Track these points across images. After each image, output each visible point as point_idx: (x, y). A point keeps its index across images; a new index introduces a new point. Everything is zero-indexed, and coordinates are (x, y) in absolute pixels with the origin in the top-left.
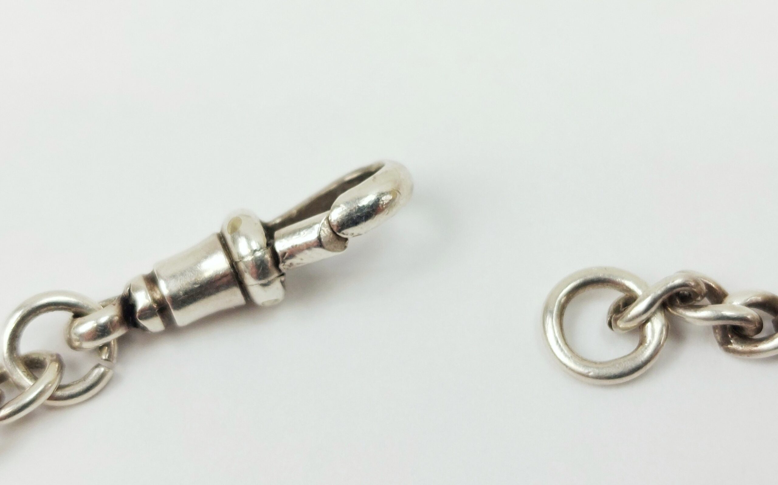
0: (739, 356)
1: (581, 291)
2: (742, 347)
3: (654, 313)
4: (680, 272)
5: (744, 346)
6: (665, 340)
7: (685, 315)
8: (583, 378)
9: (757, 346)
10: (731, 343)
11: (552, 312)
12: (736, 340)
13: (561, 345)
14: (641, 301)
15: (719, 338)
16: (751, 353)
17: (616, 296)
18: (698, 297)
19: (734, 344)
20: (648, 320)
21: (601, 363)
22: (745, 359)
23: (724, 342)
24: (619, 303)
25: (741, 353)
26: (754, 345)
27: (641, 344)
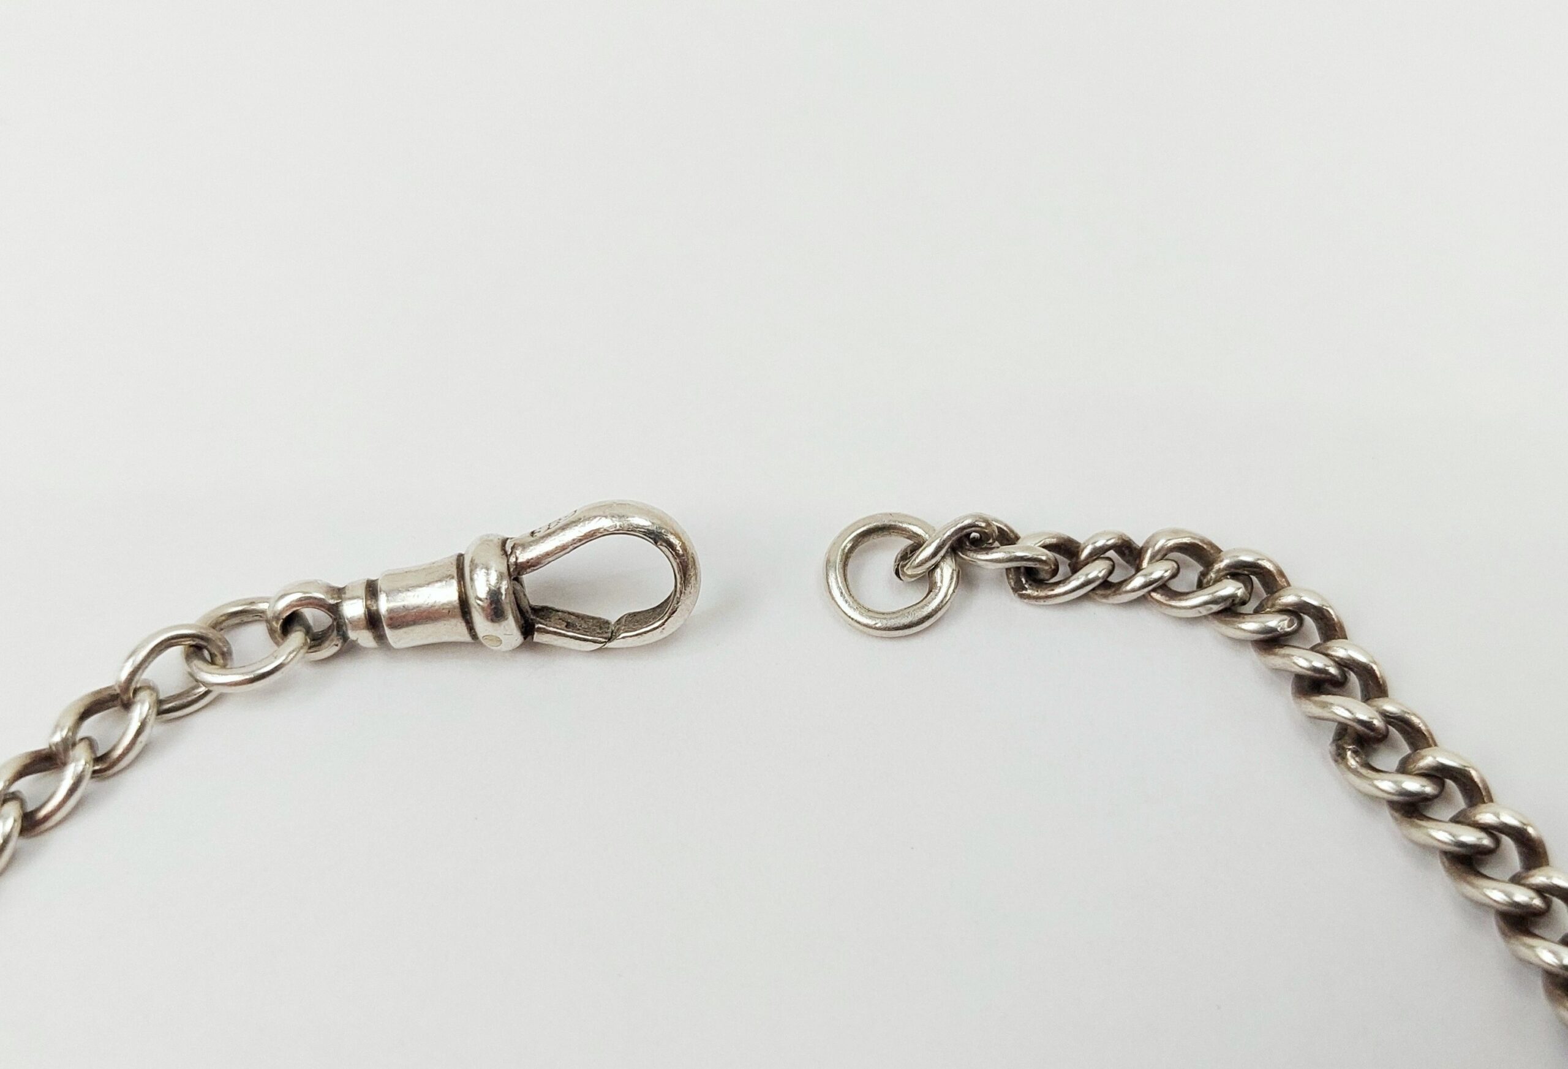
0: (1033, 602)
1: (866, 538)
2: (1037, 591)
3: (943, 557)
5: (1039, 592)
6: (956, 586)
7: (975, 559)
8: (871, 631)
9: (1053, 590)
10: (1026, 589)
11: (834, 563)
12: (1030, 585)
13: (846, 596)
14: (929, 545)
15: (1013, 583)
16: (1048, 597)
17: (906, 543)
18: (989, 539)
19: (1029, 590)
20: (936, 566)
21: (888, 613)
22: (1040, 605)
23: (1017, 588)
24: (906, 549)
25: (1037, 598)
26: (1050, 589)
27: (930, 591)
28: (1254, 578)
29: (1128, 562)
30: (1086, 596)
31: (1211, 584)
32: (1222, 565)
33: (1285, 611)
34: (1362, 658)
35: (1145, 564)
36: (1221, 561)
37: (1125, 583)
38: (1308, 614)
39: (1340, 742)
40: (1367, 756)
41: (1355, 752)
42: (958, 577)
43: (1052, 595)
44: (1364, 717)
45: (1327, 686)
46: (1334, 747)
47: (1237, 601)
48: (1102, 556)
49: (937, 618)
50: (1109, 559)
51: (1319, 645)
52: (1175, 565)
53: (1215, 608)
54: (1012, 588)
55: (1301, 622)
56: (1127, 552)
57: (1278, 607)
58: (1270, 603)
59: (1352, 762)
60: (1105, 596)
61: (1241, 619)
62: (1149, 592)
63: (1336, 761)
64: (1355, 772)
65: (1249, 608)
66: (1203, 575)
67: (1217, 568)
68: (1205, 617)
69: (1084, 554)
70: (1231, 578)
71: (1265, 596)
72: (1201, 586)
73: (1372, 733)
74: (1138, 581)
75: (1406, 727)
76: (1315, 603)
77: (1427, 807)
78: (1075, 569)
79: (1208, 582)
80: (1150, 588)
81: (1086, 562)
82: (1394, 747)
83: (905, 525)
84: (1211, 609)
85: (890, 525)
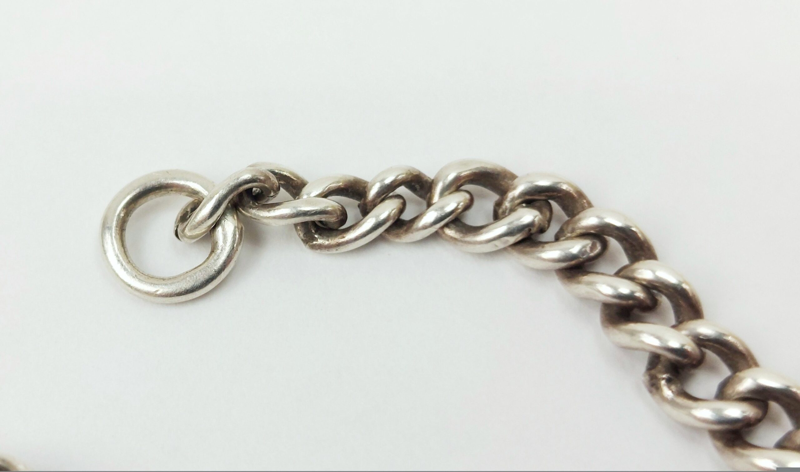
0: (325, 252)
1: (141, 201)
2: (328, 240)
3: (224, 214)
4: (250, 166)
5: (330, 240)
6: (239, 244)
7: (259, 216)
8: (152, 299)
9: (344, 237)
10: (316, 239)
11: (110, 228)
12: (320, 234)
13: (124, 263)
14: (207, 202)
15: (302, 235)
16: (339, 245)
17: (185, 201)
18: (270, 193)
19: (320, 239)
20: (217, 224)
21: (170, 279)
22: (334, 254)
23: (308, 239)
24: (186, 208)
25: (329, 247)
26: (340, 236)
27: (212, 251)
28: (552, 202)
29: (421, 196)
30: (381, 238)
31: (506, 214)
32: (516, 192)
33: (585, 235)
34: (672, 280)
35: (436, 198)
36: (514, 189)
37: (419, 219)
38: (611, 236)
39: (653, 372)
40: (682, 384)
41: (669, 381)
42: (241, 235)
43: (343, 242)
44: (675, 344)
45: (636, 311)
46: (647, 378)
47: (534, 230)
48: (391, 194)
49: (221, 280)
50: (399, 196)
51: (625, 267)
52: (467, 196)
53: (512, 240)
54: (302, 240)
55: (605, 245)
56: (417, 187)
57: (579, 231)
58: (570, 228)
59: (668, 392)
60: (398, 236)
61: (540, 248)
62: (442, 228)
63: (651, 392)
64: (672, 402)
65: (550, 234)
66: (498, 204)
67: (511, 197)
68: (505, 249)
69: (372, 193)
70: (526, 207)
71: (566, 218)
72: (497, 217)
73: (686, 360)
74: (430, 216)
75: (723, 349)
76: (619, 224)
77: (749, 433)
78: (365, 211)
79: (504, 212)
80: (443, 223)
81: (374, 204)
82: (713, 369)
83: (182, 183)
84: (508, 241)
85: (168, 184)
